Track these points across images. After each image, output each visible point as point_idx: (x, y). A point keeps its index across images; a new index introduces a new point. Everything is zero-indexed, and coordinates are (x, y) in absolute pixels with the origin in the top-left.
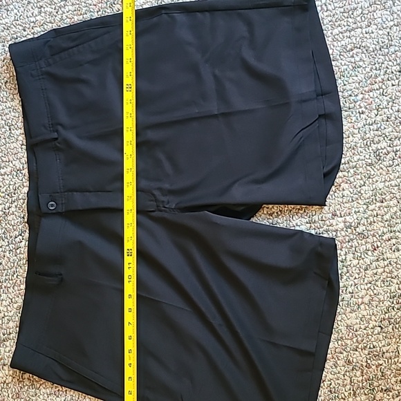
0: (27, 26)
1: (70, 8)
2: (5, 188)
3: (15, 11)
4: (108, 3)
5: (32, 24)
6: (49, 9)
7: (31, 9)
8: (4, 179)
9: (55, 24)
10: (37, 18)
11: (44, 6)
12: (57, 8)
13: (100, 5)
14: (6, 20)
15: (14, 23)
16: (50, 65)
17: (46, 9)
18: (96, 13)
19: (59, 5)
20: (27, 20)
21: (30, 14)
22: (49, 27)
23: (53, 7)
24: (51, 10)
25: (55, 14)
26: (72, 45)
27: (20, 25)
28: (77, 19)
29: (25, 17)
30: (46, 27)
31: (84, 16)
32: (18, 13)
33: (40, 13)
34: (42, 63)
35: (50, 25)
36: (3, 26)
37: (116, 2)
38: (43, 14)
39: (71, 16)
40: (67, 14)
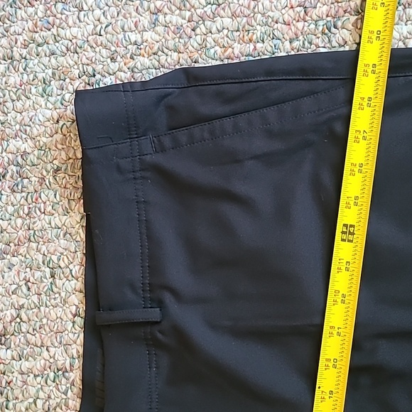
0: (121, 50)
1: (227, 21)
2: (26, 403)
3: (98, 12)
4: (321, 23)
5: (132, 48)
6: (175, 19)
7: (134, 14)
8: (25, 382)
9: (185, 56)
10: (147, 35)
11: (166, 10)
12: (195, 18)
13: (300, 25)
14: (75, 30)
15: (90, 38)
16: (163, 150)
17: (168, 18)
18: (287, 43)
19: (199, 11)
20: (121, 36)
21: (130, 23)
22: (172, 61)
23: (188, 14)
24: (180, 21)
25: (189, 31)
27: (105, 47)
28: (240, 51)
29: (119, 30)
30: (163, 58)
31: (259, 45)
32: (102, 18)
33: (155, 24)
34: (146, 144)
35: (175, 55)
36: (66, 42)
37: (339, 24)
38: (160, 29)
39: (225, 41)
40: (216, 36)
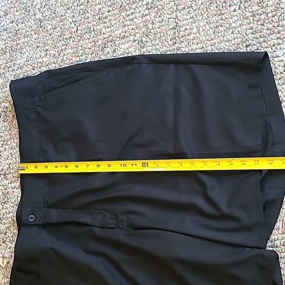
0: (36, 66)
1: (70, 50)
2: (14, 199)
3: (27, 53)
4: (100, 47)
5: (40, 64)
6: (53, 52)
7: (39, 52)
8: (13, 192)
9: (57, 65)
10: (44, 59)
11: (50, 49)
12: (59, 51)
13: (93, 48)
14: (20, 61)
15: (26, 63)
17: (50, 52)
18: (90, 55)
19: (60, 48)
20: (35, 61)
21: (38, 56)
23: (57, 50)
24: (55, 53)
25: (58, 56)
26: (61, 84)
27: (31, 65)
28: (75, 60)
29: (35, 59)
30: (50, 66)
31: (81, 57)
32: (29, 56)
33: (46, 55)
34: (36, 99)
35: (54, 65)
36: (17, 65)
37: (106, 46)
38: (48, 56)
39: (70, 58)
40: (67, 56)
